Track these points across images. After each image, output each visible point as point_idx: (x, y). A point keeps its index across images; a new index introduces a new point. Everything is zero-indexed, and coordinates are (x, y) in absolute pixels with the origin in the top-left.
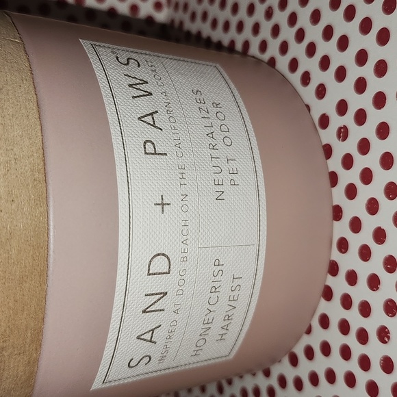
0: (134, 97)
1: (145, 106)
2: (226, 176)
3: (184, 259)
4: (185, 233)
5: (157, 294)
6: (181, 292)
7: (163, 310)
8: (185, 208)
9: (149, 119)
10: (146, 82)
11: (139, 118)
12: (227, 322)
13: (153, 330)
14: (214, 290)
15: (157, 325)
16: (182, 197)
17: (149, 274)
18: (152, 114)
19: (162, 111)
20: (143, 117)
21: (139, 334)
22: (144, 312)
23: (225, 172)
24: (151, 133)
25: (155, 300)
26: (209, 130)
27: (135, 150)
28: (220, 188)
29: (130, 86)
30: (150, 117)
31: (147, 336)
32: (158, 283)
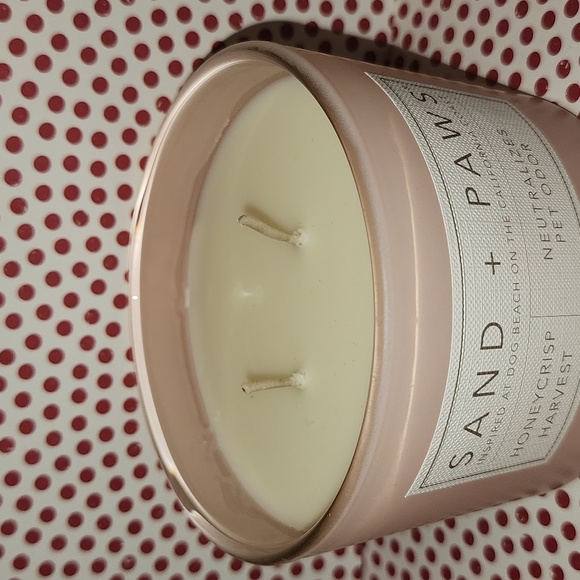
0: (444, 138)
1: (456, 148)
2: (551, 231)
3: (516, 331)
4: (516, 298)
5: (489, 373)
6: (511, 372)
7: (493, 393)
8: (515, 269)
9: (464, 162)
10: (450, 121)
11: (456, 162)
12: (552, 413)
13: (480, 419)
14: (545, 370)
15: (485, 413)
16: (511, 255)
17: (482, 348)
18: (466, 157)
19: (475, 153)
20: (459, 160)
21: (466, 423)
22: (475, 395)
23: (550, 226)
24: (470, 180)
25: (486, 380)
26: (526, 176)
27: (459, 200)
28: (547, 245)
29: (437, 125)
30: (465, 160)
31: (474, 427)
32: (490, 359)
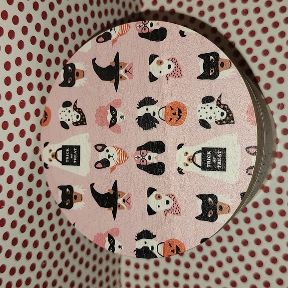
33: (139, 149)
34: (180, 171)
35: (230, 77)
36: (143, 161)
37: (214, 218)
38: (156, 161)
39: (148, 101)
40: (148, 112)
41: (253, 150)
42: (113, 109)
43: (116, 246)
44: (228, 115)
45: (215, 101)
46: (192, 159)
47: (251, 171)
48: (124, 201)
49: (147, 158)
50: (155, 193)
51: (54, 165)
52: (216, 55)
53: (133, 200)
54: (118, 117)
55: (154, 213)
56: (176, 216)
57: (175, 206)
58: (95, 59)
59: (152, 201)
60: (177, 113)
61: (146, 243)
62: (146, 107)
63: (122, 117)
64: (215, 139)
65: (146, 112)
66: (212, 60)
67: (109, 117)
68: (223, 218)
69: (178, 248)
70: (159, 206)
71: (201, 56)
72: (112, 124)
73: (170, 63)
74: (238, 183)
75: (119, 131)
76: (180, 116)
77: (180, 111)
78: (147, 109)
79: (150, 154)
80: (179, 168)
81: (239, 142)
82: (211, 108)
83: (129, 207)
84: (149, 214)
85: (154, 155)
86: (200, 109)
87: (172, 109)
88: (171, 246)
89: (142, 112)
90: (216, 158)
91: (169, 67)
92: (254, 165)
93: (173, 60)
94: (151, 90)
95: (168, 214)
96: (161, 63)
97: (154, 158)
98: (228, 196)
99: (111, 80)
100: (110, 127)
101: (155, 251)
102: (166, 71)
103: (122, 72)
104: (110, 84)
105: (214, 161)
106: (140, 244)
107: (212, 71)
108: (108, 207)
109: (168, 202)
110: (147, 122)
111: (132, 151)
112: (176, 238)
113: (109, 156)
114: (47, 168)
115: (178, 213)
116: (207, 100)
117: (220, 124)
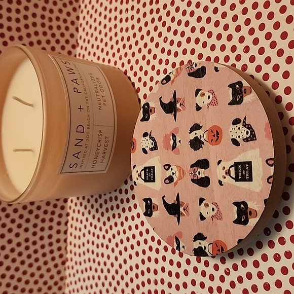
0: (69, 74)
3: (88, 128)
4: (89, 119)
5: (79, 139)
6: (88, 140)
7: (82, 146)
8: (88, 111)
10: (73, 70)
12: (104, 155)
13: (78, 153)
14: (99, 141)
15: (80, 151)
16: (87, 107)
17: (77, 132)
18: (76, 80)
19: (79, 79)
20: (73, 80)
21: (73, 154)
22: (76, 145)
25: (79, 142)
29: (67, 70)
31: (76, 155)
32: (81, 136)
33: (192, 166)
34: (220, 183)
35: (251, 101)
36: (195, 176)
37: (245, 223)
38: (203, 176)
39: (197, 127)
40: (197, 135)
41: (271, 162)
42: (174, 136)
43: (181, 247)
44: (251, 134)
45: (242, 122)
46: (228, 173)
47: (271, 180)
48: (184, 209)
49: (197, 173)
50: (204, 202)
51: (139, 183)
52: (240, 83)
53: (190, 208)
54: (177, 142)
55: (205, 218)
56: (219, 221)
57: (219, 212)
58: (161, 97)
59: (203, 209)
60: (216, 135)
61: (200, 243)
62: (195, 132)
63: (179, 141)
64: (243, 154)
65: (195, 136)
66: (238, 88)
67: (172, 142)
68: (253, 222)
69: (222, 248)
70: (207, 213)
71: (230, 86)
72: (174, 148)
73: (210, 94)
74: (261, 191)
75: (178, 153)
76: (218, 137)
77: (218, 133)
78: (196, 134)
79: (199, 170)
80: (219, 181)
81: (261, 155)
82: (239, 128)
83: (188, 215)
84: (201, 220)
85: (202, 170)
86: (232, 130)
87: (212, 132)
88: (217, 246)
89: (192, 136)
90: (245, 170)
91: (209, 97)
92: (273, 174)
93: (211, 92)
94: (198, 118)
95: (214, 219)
96: (203, 95)
97: (202, 173)
98: (255, 203)
99: (171, 113)
100: (172, 150)
101: (206, 251)
102: (207, 101)
103: (178, 105)
104: (171, 116)
105: (244, 173)
106: (196, 245)
107: (238, 97)
108: (174, 214)
109: (213, 210)
110: (196, 144)
111: (187, 168)
112: (220, 239)
113: (173, 174)
114: (136, 185)
115: (221, 219)
116: (236, 122)
117: (246, 142)
